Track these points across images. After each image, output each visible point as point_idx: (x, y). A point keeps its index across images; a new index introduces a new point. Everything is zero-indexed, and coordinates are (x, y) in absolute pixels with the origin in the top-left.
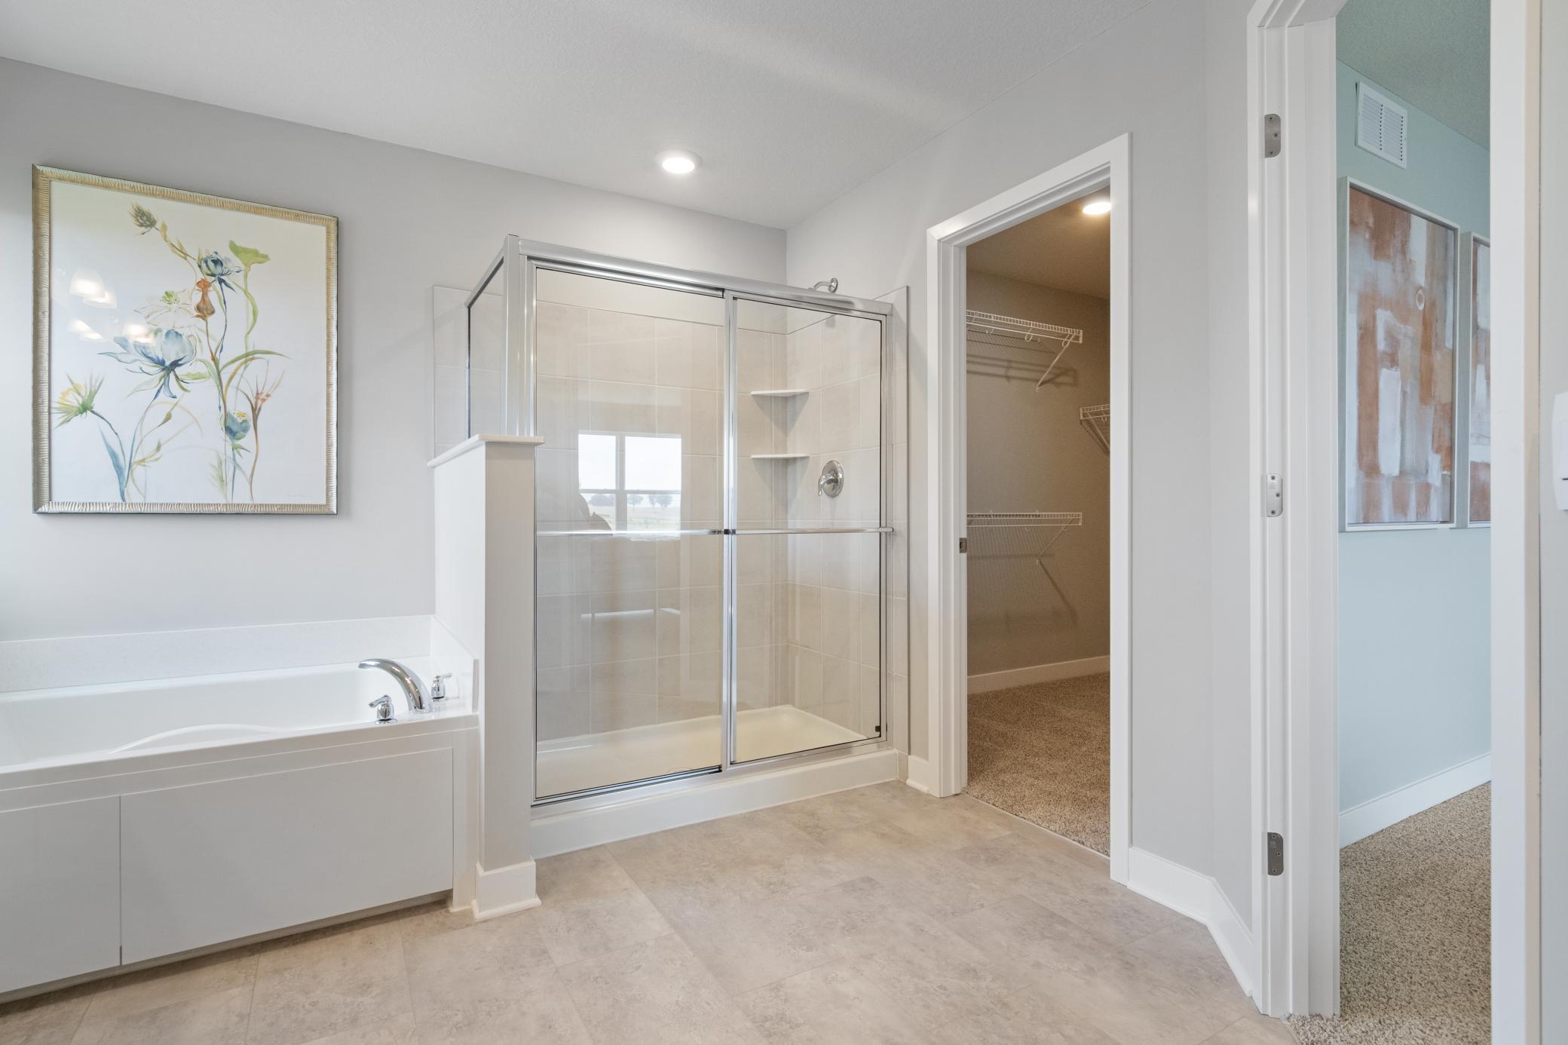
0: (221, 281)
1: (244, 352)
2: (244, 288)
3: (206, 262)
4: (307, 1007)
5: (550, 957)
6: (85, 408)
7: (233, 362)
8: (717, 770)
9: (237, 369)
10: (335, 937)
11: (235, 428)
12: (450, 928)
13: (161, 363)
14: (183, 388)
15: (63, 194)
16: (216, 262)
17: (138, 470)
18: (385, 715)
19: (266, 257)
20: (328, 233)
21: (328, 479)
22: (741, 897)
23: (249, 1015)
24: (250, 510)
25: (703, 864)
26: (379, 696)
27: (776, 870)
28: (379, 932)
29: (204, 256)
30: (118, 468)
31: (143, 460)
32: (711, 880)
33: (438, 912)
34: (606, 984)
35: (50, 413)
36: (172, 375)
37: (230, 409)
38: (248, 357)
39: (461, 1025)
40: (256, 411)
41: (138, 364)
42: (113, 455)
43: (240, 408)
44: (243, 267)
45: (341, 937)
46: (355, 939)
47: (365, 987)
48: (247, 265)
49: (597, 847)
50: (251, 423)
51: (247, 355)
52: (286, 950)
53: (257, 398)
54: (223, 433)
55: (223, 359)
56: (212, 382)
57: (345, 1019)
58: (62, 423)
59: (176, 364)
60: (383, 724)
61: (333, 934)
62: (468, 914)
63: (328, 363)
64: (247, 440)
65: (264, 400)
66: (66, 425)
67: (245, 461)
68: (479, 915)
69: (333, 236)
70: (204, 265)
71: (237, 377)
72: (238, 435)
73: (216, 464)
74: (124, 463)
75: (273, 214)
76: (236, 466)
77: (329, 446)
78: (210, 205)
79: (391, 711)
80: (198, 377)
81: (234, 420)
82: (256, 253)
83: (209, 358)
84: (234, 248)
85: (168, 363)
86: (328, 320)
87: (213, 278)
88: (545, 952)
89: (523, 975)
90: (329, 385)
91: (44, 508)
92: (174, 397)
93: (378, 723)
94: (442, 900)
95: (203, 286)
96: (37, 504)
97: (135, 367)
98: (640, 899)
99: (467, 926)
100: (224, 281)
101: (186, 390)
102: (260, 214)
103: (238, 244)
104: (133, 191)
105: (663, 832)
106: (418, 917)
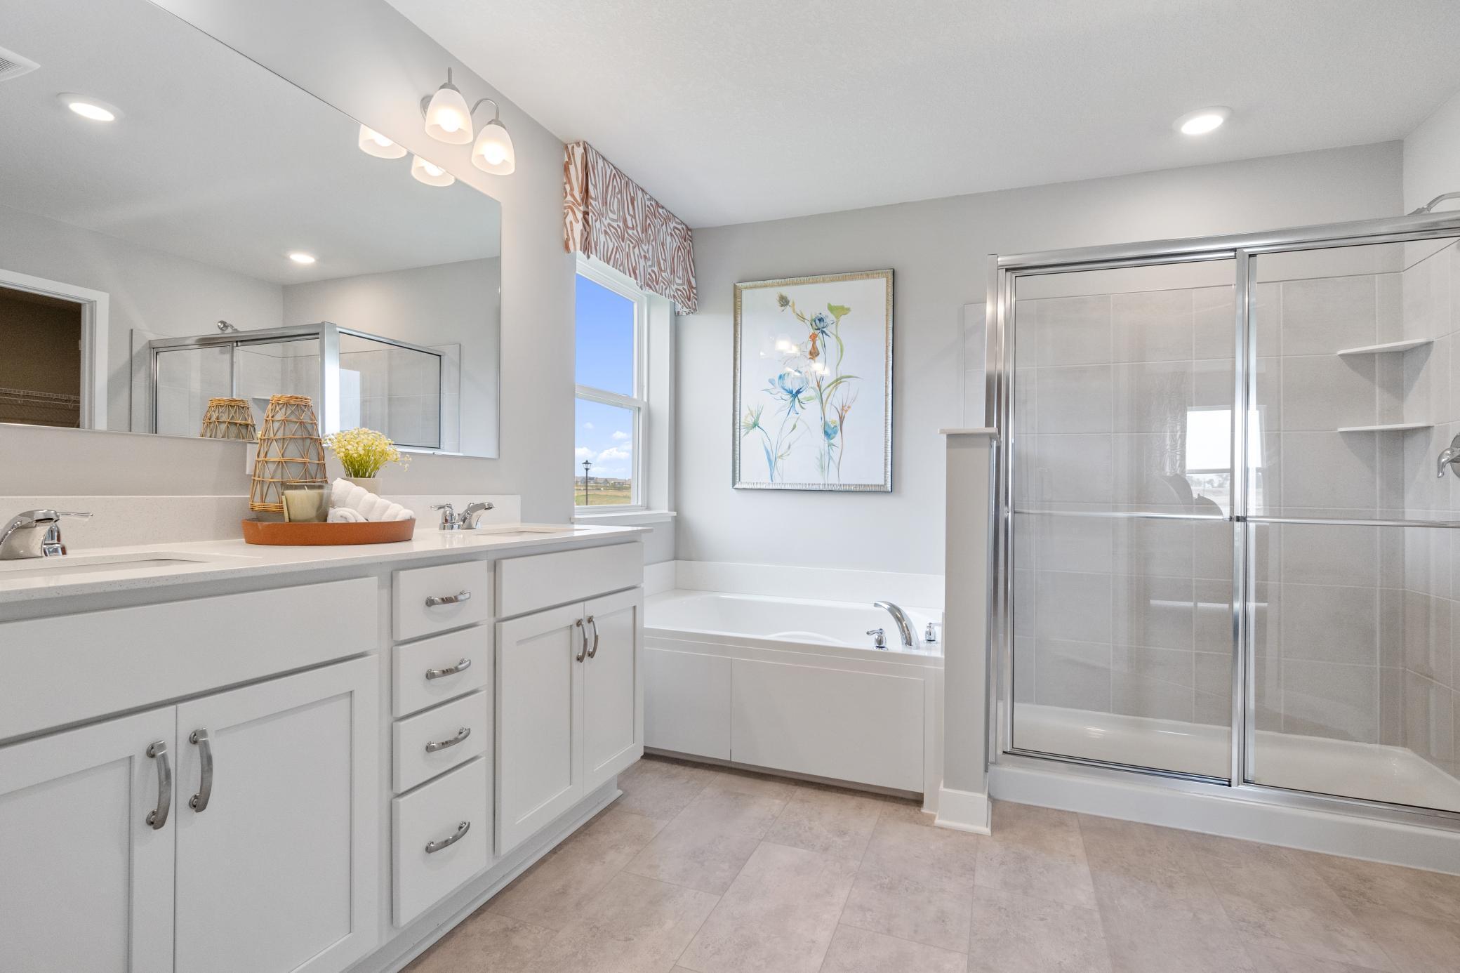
0: (823, 332)
1: (835, 379)
2: (835, 333)
3: (815, 321)
4: (807, 828)
5: (974, 876)
6: (755, 425)
7: (829, 386)
8: (1227, 783)
9: (832, 390)
10: (842, 795)
11: (829, 432)
12: (915, 821)
13: (791, 392)
14: (801, 407)
15: (747, 296)
16: (821, 320)
17: (779, 462)
18: (880, 644)
19: (848, 310)
20: (887, 282)
21: (886, 465)
22: (1194, 915)
23: (777, 818)
24: (837, 488)
25: (1171, 869)
26: (877, 628)
27: (1261, 911)
28: (869, 804)
29: (814, 317)
30: (770, 460)
31: (781, 456)
32: (1171, 886)
33: (914, 807)
34: (1007, 916)
35: (740, 429)
36: (796, 399)
37: (827, 419)
38: (838, 381)
39: (885, 886)
40: (841, 418)
41: (780, 394)
42: (768, 453)
43: (833, 417)
44: (835, 320)
45: (846, 797)
46: (852, 802)
47: (842, 833)
48: (838, 318)
49: (1069, 812)
50: (839, 427)
51: (837, 380)
52: (813, 791)
53: (842, 410)
54: (823, 435)
55: (824, 385)
56: (817, 402)
57: (822, 846)
58: (745, 435)
59: (798, 392)
60: (878, 650)
61: (842, 793)
62: (932, 818)
63: (887, 378)
64: (837, 440)
65: (846, 411)
66: (747, 436)
67: (835, 454)
68: (938, 822)
69: (891, 283)
70: (814, 323)
71: (831, 396)
72: (831, 436)
73: (819, 457)
74: (773, 458)
75: (852, 278)
76: (830, 458)
77: (886, 441)
78: (817, 282)
79: (884, 642)
80: (810, 399)
81: (829, 426)
82: (842, 308)
83: (815, 385)
84: (831, 308)
85: (794, 392)
86: (887, 347)
87: (818, 331)
88: (973, 870)
89: (946, 877)
90: (887, 395)
91: (737, 486)
92: (798, 414)
93: (875, 648)
94: (916, 800)
95: (813, 337)
96: (734, 484)
97: (778, 396)
98: (1084, 869)
99: (927, 825)
100: (824, 331)
101: (803, 408)
102: (846, 280)
103: (832, 305)
104: (779, 285)
105: (1145, 824)
106: (898, 805)
